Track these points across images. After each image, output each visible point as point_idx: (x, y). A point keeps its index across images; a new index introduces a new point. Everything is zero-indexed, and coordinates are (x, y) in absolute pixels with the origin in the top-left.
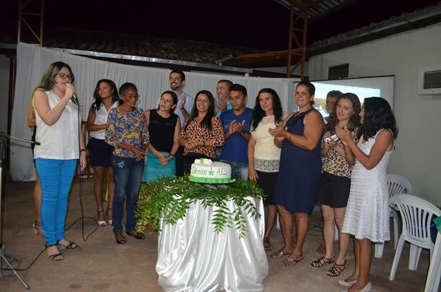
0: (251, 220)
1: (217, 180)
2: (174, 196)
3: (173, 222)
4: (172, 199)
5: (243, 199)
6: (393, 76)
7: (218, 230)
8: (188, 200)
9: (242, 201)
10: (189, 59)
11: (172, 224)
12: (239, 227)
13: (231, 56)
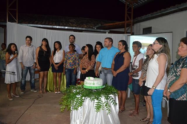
0: (113, 106)
1: (97, 87)
2: (77, 96)
3: (77, 109)
4: (76, 97)
5: (109, 96)
6: (172, 32)
7: (97, 111)
8: (83, 98)
9: (108, 97)
10: (82, 26)
11: (76, 110)
12: (107, 109)
13: (100, 25)
